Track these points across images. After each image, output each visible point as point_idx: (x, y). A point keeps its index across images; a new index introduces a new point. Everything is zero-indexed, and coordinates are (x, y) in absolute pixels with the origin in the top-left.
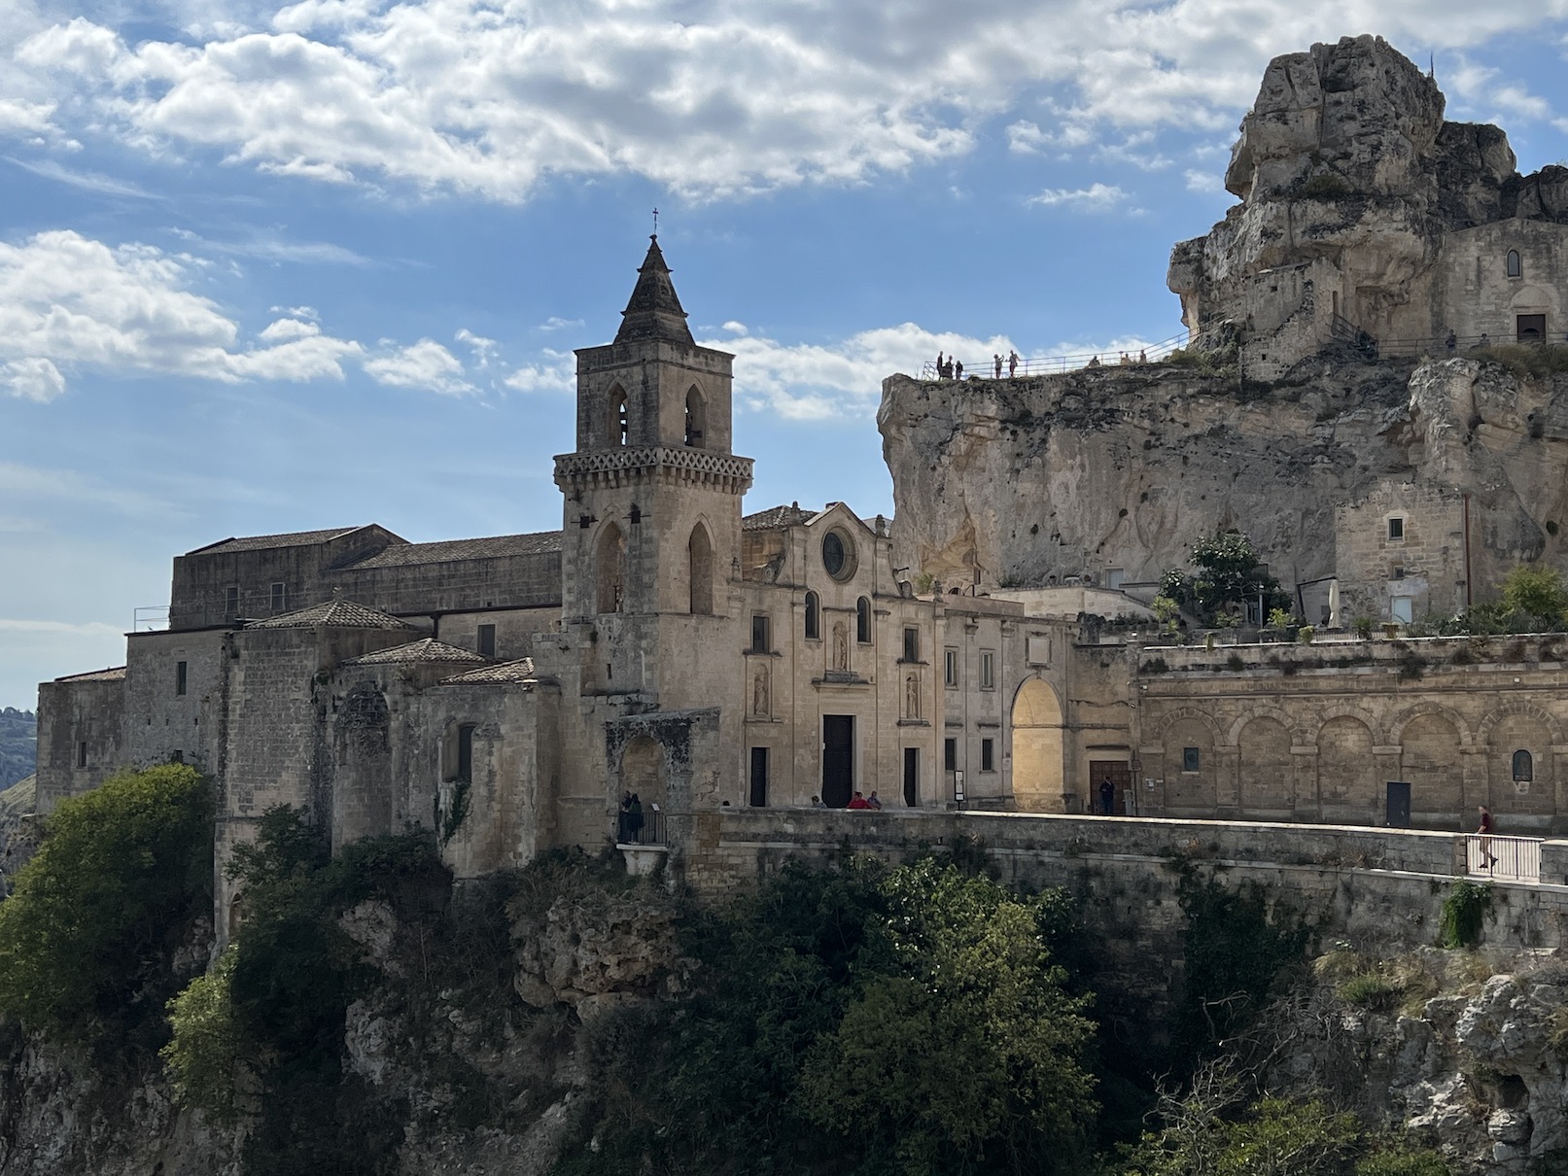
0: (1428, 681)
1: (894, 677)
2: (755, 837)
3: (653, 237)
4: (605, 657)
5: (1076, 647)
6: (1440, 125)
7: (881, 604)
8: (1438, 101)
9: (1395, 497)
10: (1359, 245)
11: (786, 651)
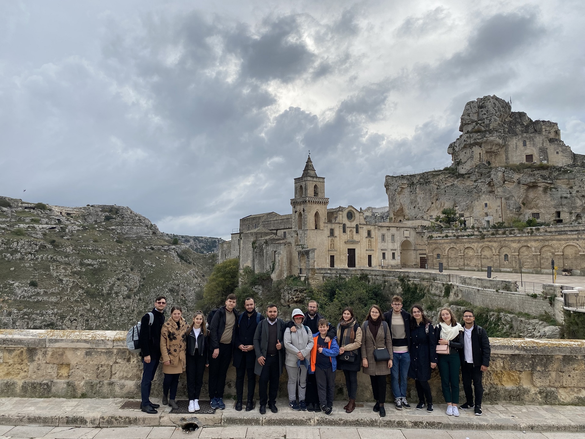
0: (486, 240)
1: (365, 242)
2: (322, 273)
3: (309, 156)
4: (299, 238)
5: (417, 233)
6: (510, 113)
7: (361, 226)
8: (510, 108)
9: (486, 198)
10: (485, 142)
11: (338, 236)
